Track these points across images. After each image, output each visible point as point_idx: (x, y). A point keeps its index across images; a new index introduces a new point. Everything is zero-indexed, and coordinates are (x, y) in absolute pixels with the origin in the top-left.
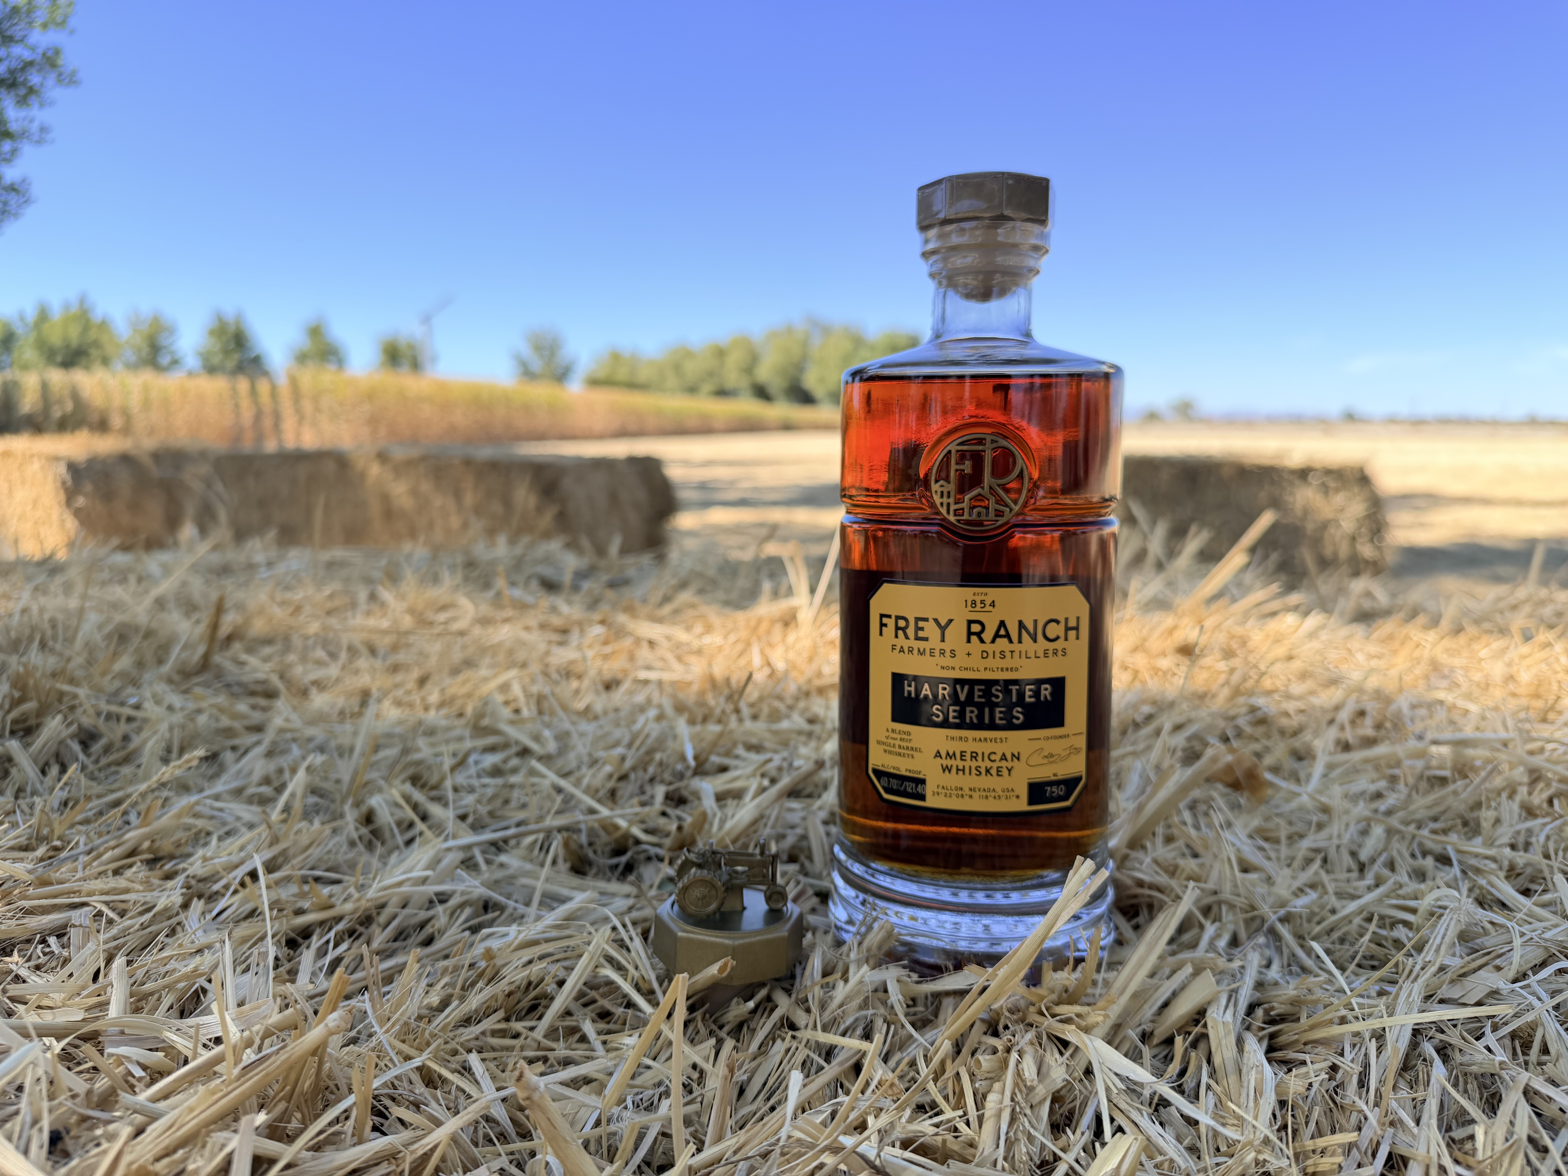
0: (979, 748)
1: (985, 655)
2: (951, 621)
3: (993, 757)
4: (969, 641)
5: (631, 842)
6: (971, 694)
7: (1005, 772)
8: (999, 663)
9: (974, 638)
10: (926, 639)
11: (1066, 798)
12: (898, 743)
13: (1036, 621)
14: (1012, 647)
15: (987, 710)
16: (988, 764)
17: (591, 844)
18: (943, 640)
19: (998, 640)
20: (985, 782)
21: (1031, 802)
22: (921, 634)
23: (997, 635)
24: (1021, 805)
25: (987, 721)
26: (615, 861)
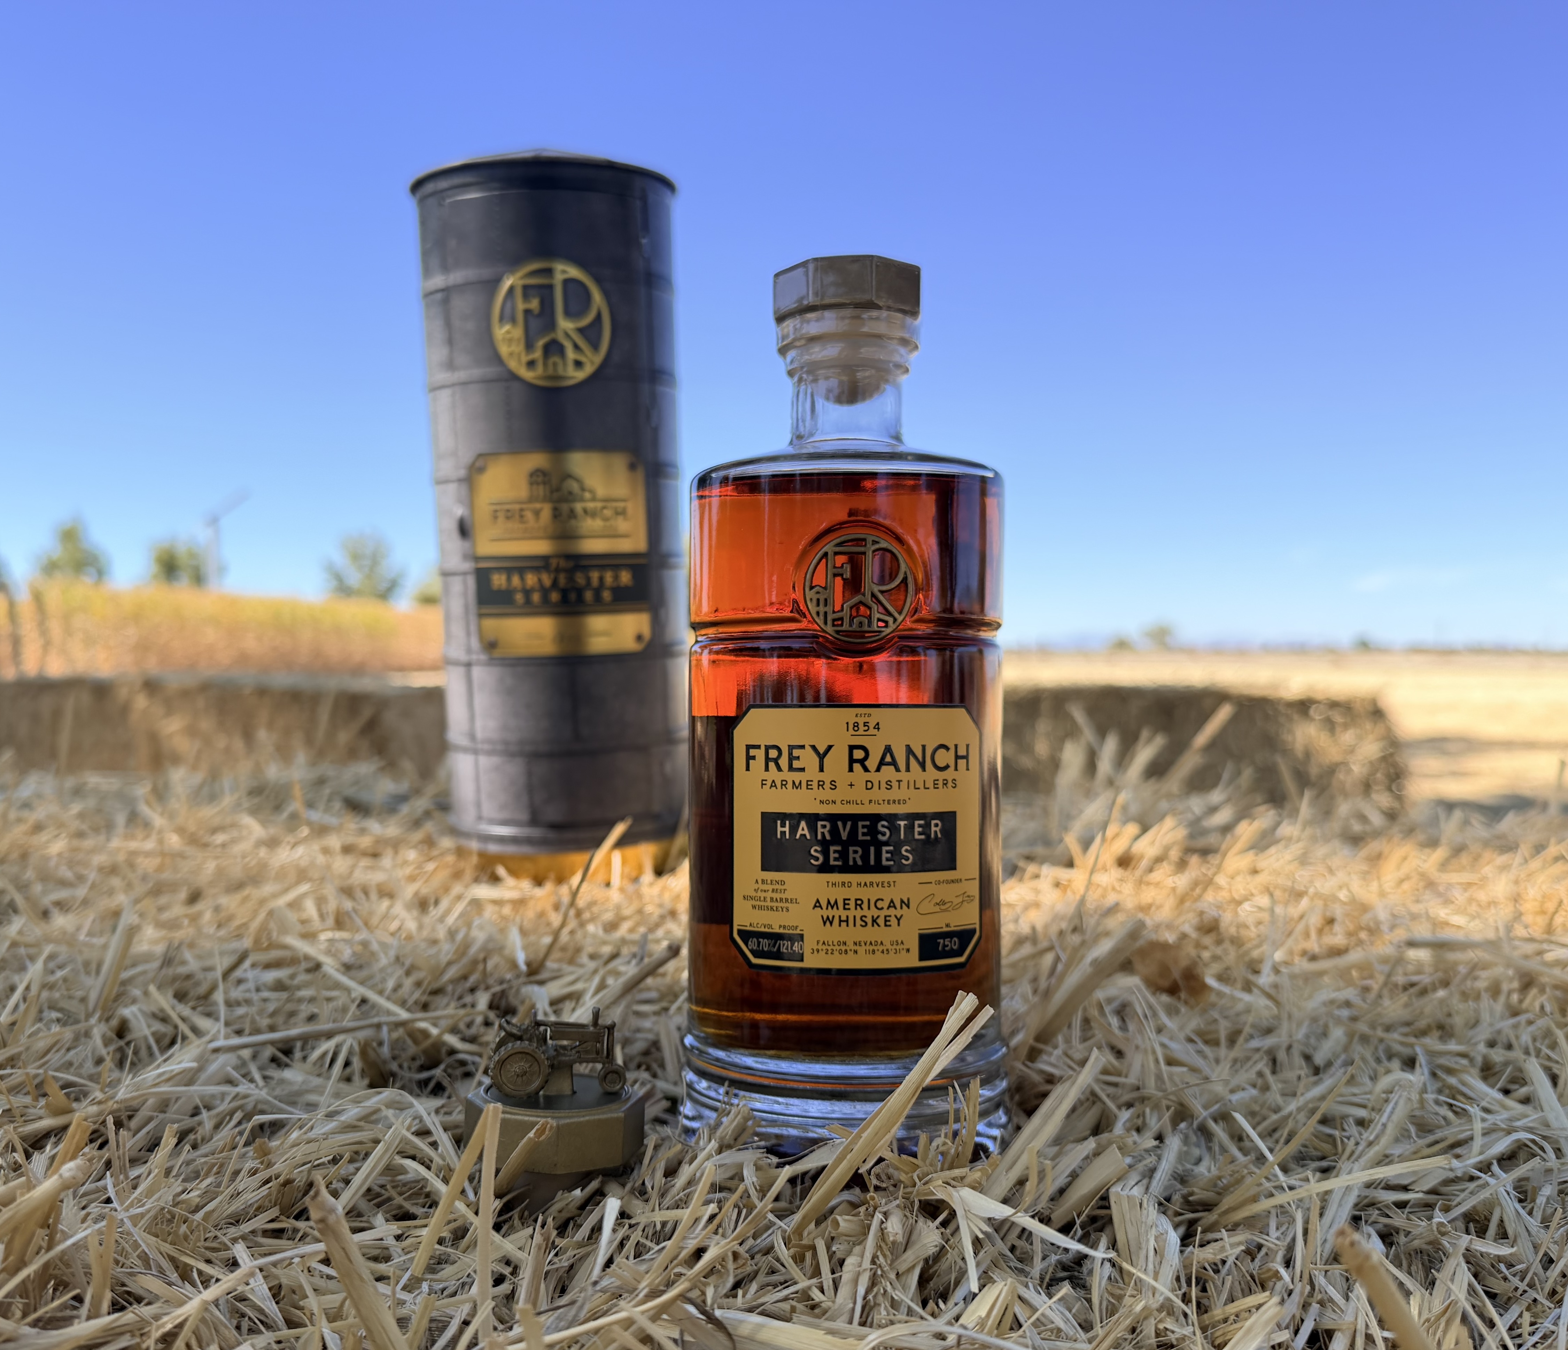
0: (865, 894)
1: (869, 785)
2: (830, 747)
3: (880, 904)
4: (851, 770)
5: (444, 1051)
6: (854, 831)
7: (894, 921)
8: (885, 794)
9: (857, 767)
10: (802, 770)
11: (960, 954)
12: (769, 895)
13: (924, 747)
14: (899, 776)
15: (872, 849)
16: (874, 912)
17: (394, 1058)
18: (821, 770)
19: (884, 768)
20: (871, 933)
21: (921, 959)
22: (796, 764)
23: (882, 763)
24: (912, 960)
25: (872, 862)
26: (425, 1075)
